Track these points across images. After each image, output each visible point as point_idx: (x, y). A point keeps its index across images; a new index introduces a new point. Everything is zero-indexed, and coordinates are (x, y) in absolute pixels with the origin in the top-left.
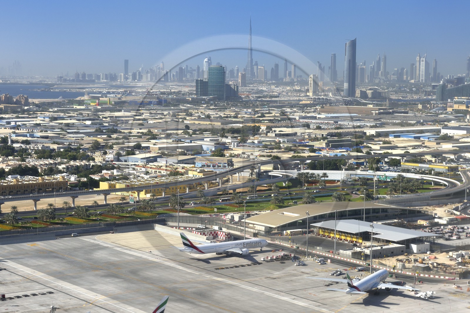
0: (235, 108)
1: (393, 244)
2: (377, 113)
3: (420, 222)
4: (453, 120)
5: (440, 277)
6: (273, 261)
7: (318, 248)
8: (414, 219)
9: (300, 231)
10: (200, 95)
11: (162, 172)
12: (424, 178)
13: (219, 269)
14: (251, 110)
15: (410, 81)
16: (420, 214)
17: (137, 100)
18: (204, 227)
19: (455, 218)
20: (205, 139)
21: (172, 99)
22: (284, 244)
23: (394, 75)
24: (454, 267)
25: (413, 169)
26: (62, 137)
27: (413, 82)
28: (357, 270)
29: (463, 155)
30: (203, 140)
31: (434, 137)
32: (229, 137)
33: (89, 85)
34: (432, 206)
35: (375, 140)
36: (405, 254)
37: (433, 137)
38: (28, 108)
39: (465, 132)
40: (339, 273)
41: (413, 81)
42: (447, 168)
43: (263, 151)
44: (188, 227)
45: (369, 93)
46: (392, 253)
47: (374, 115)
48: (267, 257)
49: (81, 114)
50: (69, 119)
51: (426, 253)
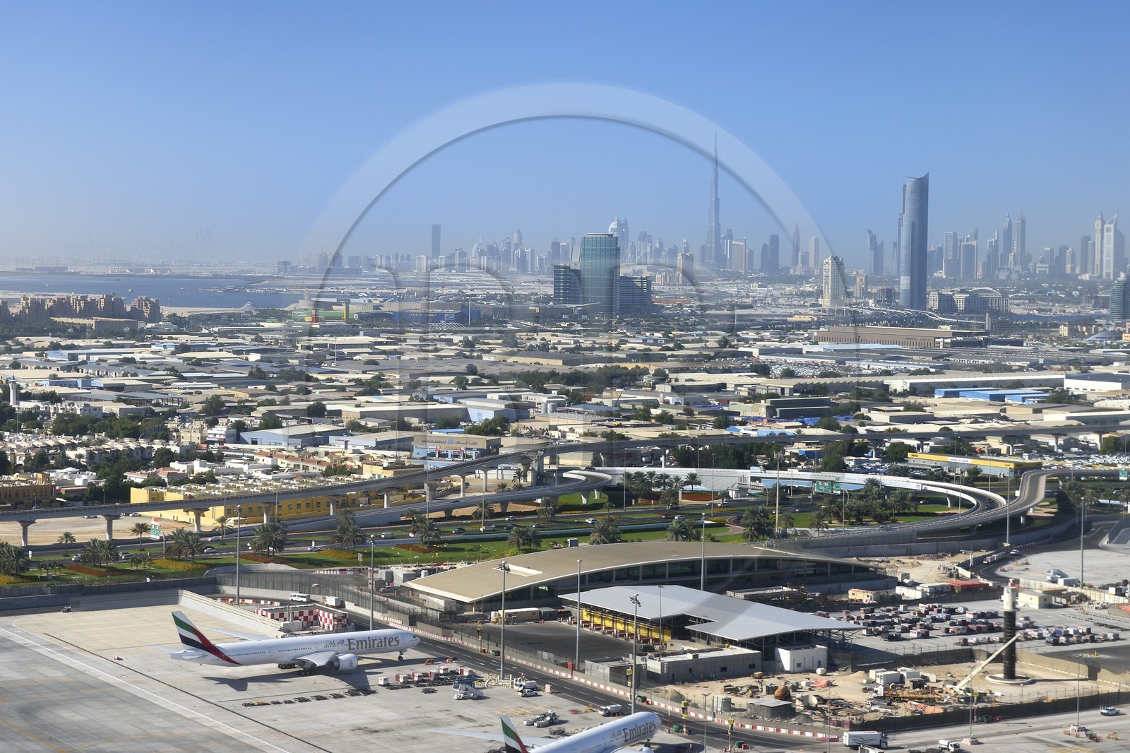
0: (627, 330)
1: (734, 647)
2: (947, 343)
3: (853, 594)
4: (1116, 361)
5: (802, 733)
6: (409, 687)
7: (545, 655)
8: (843, 585)
9: (534, 613)
10: (563, 300)
11: (311, 466)
12: (930, 488)
13: (253, 705)
14: (663, 334)
15: (1080, 277)
16: (865, 574)
17: (411, 311)
18: (304, 600)
19: (947, 586)
20: (489, 396)
21: (496, 310)
22: (470, 645)
23: (1042, 261)
24: (860, 709)
25: (933, 467)
26: (157, 389)
27: (1088, 279)
28: (602, 713)
29: (1081, 437)
30: (485, 397)
31: (1038, 397)
32: (553, 392)
33: (343, 280)
34: (915, 557)
35: (894, 401)
36: (757, 673)
37: (1034, 398)
38: (152, 328)
39: (1117, 386)
40: (548, 718)
41: (1086, 277)
42: (1012, 466)
43: (600, 423)
44: (263, 599)
45: (960, 299)
46: (722, 670)
47: (941, 347)
48: (397, 678)
49: (261, 340)
50: (218, 349)
51: (815, 672)
